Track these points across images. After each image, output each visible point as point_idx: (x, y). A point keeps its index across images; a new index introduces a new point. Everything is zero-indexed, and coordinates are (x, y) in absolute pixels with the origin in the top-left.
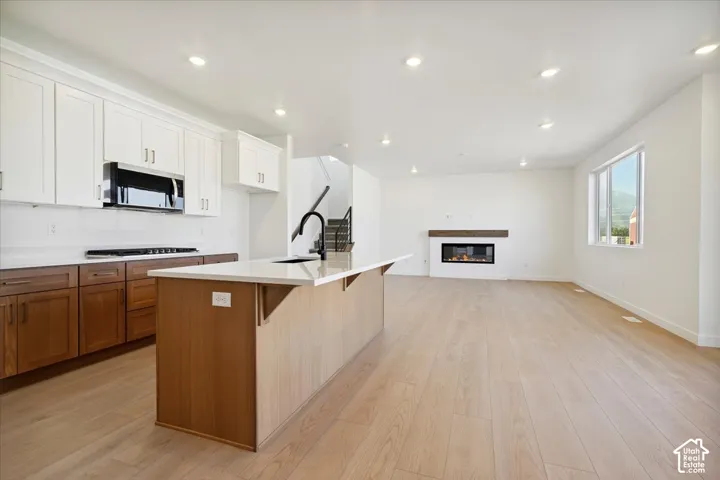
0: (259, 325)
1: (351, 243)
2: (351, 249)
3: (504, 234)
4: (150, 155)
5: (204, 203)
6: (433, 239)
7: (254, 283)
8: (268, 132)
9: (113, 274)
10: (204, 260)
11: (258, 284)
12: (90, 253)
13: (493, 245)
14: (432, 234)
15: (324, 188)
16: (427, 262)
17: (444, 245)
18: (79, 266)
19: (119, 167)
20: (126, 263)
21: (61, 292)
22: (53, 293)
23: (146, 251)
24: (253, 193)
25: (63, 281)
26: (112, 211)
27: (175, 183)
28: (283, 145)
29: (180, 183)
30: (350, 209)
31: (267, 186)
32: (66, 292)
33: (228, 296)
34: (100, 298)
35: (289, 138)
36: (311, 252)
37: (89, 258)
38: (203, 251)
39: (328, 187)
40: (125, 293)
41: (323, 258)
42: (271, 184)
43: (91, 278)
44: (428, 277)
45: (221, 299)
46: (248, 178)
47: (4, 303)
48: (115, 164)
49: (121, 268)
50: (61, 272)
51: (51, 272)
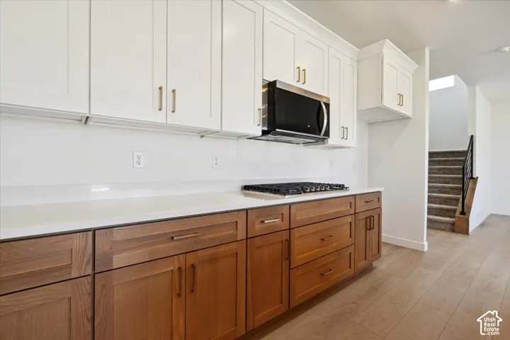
1: (472, 178)
4: (301, 73)
5: (344, 132)
9: (278, 221)
10: (355, 202)
18: (247, 210)
19: (277, 86)
20: (290, 205)
22: (222, 249)
25: (226, 233)
27: (324, 107)
29: (328, 106)
30: (472, 136)
31: (406, 110)
32: (234, 246)
35: (427, 50)
43: (258, 227)
46: (390, 99)
47: (171, 266)
48: (274, 83)
49: (286, 211)
50: (228, 219)
51: (220, 220)
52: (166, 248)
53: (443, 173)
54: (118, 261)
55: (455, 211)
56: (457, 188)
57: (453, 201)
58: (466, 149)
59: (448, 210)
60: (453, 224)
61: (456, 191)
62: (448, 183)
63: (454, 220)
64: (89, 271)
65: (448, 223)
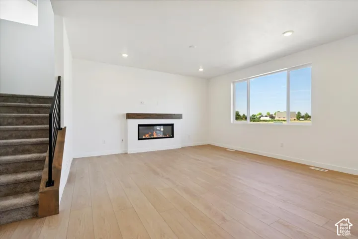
1: (60, 129)
3: (179, 117)
6: (130, 121)
13: (172, 125)
14: (130, 116)
16: (124, 141)
17: (139, 126)
44: (126, 154)
53: (24, 124)
55: (38, 180)
56: (41, 143)
57: (36, 165)
58: (53, 95)
59: (27, 182)
60: (36, 205)
61: (41, 147)
62: (30, 137)
63: (36, 196)
65: (26, 207)
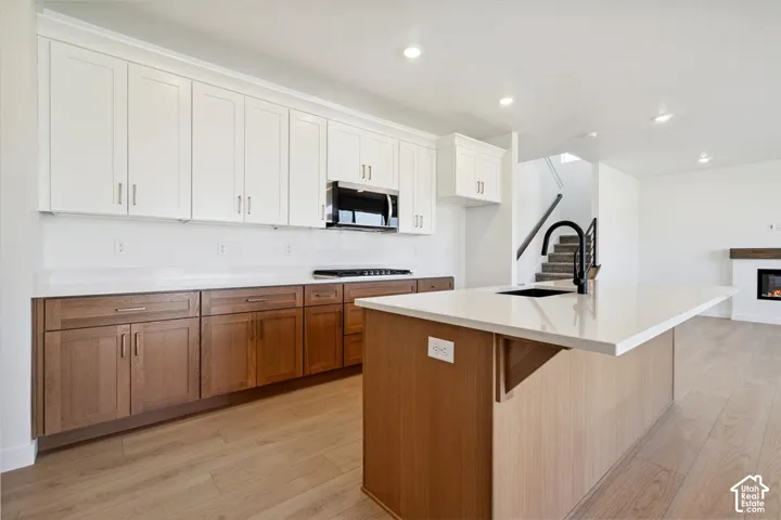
0: (498, 400)
1: (595, 266)
2: (596, 273)
4: (367, 171)
5: (419, 221)
6: (739, 262)
7: (492, 333)
8: (489, 132)
9: (333, 297)
10: (418, 286)
11: (497, 335)
12: (317, 272)
14: (738, 254)
15: (555, 197)
17: (761, 272)
18: (304, 286)
19: (340, 185)
20: (343, 285)
21: (288, 312)
22: (283, 312)
23: (361, 273)
24: (472, 206)
25: (290, 300)
26: (334, 232)
27: (389, 199)
28: (507, 146)
29: (395, 198)
30: (595, 219)
31: (487, 197)
32: (293, 311)
33: (450, 345)
34: (321, 318)
35: (515, 136)
36: (539, 278)
37: (316, 278)
38: (417, 274)
39: (560, 196)
40: (342, 314)
41: (581, 290)
42: (491, 195)
43: (313, 299)
44: (729, 319)
45: (442, 350)
46: (466, 189)
47: (248, 318)
48: (336, 183)
49: (339, 289)
50: (290, 291)
51: (282, 291)
52: (245, 307)
54: (214, 311)
64: (198, 314)
